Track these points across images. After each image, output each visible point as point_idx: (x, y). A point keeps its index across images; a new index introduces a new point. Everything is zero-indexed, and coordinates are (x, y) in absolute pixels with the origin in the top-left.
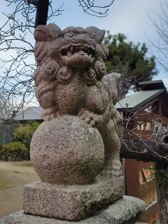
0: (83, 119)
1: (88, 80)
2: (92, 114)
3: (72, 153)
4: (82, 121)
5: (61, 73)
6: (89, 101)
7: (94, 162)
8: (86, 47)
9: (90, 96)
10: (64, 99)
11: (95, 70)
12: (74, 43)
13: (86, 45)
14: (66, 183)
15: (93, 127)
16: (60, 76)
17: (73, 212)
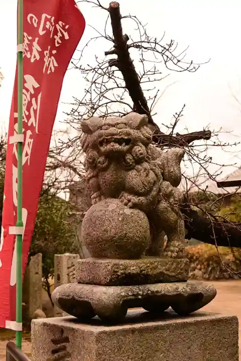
0: (122, 201)
1: (126, 166)
2: (130, 197)
3: (106, 231)
4: (120, 204)
5: (99, 162)
6: (127, 185)
7: (128, 239)
8: (115, 139)
9: (128, 180)
10: (104, 184)
11: (132, 155)
12: (106, 136)
13: (115, 137)
14: (106, 257)
15: (130, 208)
16: (99, 165)
17: (105, 278)
